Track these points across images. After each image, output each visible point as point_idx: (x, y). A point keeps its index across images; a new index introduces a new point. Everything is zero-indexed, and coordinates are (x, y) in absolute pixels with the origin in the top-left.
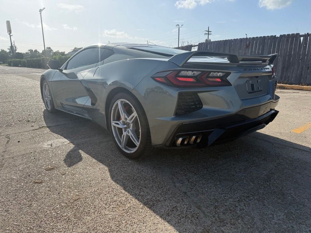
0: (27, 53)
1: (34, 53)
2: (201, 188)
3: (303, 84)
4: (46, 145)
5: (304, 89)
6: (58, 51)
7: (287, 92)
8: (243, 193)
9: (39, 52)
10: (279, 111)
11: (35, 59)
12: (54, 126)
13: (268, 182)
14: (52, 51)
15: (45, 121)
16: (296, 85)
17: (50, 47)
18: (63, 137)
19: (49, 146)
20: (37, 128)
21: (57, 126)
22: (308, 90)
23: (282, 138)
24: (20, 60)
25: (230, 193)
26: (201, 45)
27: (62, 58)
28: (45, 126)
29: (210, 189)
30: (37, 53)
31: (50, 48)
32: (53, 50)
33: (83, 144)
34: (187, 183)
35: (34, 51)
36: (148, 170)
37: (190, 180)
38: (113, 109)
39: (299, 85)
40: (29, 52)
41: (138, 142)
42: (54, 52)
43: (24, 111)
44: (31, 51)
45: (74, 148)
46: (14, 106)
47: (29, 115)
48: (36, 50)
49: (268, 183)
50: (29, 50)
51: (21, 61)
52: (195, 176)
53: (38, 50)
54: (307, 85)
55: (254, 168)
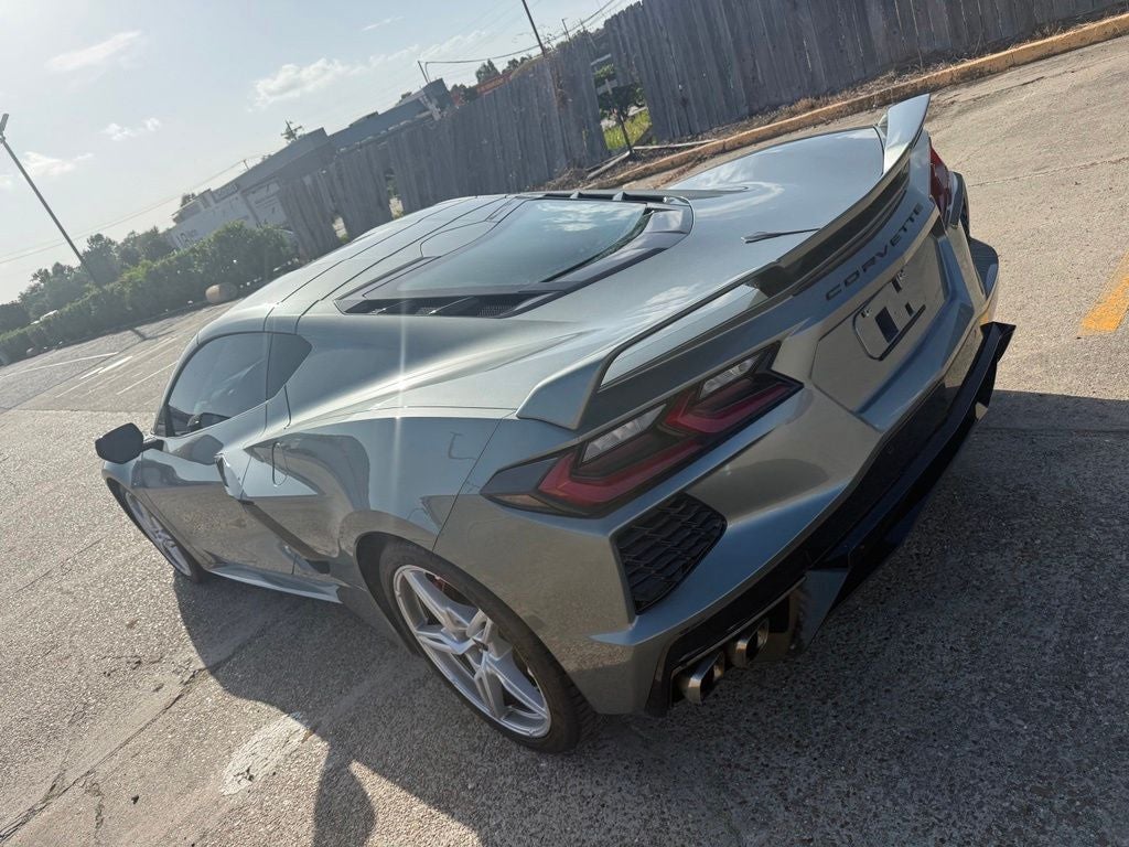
0: (33, 289)
1: (54, 282)
2: (842, 826)
3: (1047, 30)
4: (231, 786)
5: (1056, 50)
6: (133, 233)
7: (1001, 94)
8: (1003, 798)
9: (70, 269)
10: (1014, 327)
11: (67, 309)
12: (229, 659)
13: (1077, 687)
14: (113, 243)
15: (193, 638)
16: (1021, 41)
17: (101, 233)
18: (274, 710)
19: (245, 783)
20: (177, 690)
21: (241, 647)
22: (1073, 45)
23: (1056, 391)
24: (22, 331)
25: (955, 816)
26: (615, 28)
27: (156, 270)
28: (200, 670)
29: (875, 815)
30: (66, 272)
31: (99, 237)
32: (113, 239)
33: (353, 720)
34: (781, 815)
35: (53, 269)
36: (620, 790)
37: (791, 794)
38: (397, 593)
39: (1033, 39)
40: (37, 282)
41: (542, 706)
42: (119, 243)
43: (110, 611)
44: (43, 275)
45: (329, 759)
46: (68, 593)
47: (131, 626)
48: (58, 265)
49: (1080, 694)
50: (35, 276)
51: (25, 335)
52: (802, 760)
53: (63, 263)
54: (1065, 30)
55: (1005, 619)
